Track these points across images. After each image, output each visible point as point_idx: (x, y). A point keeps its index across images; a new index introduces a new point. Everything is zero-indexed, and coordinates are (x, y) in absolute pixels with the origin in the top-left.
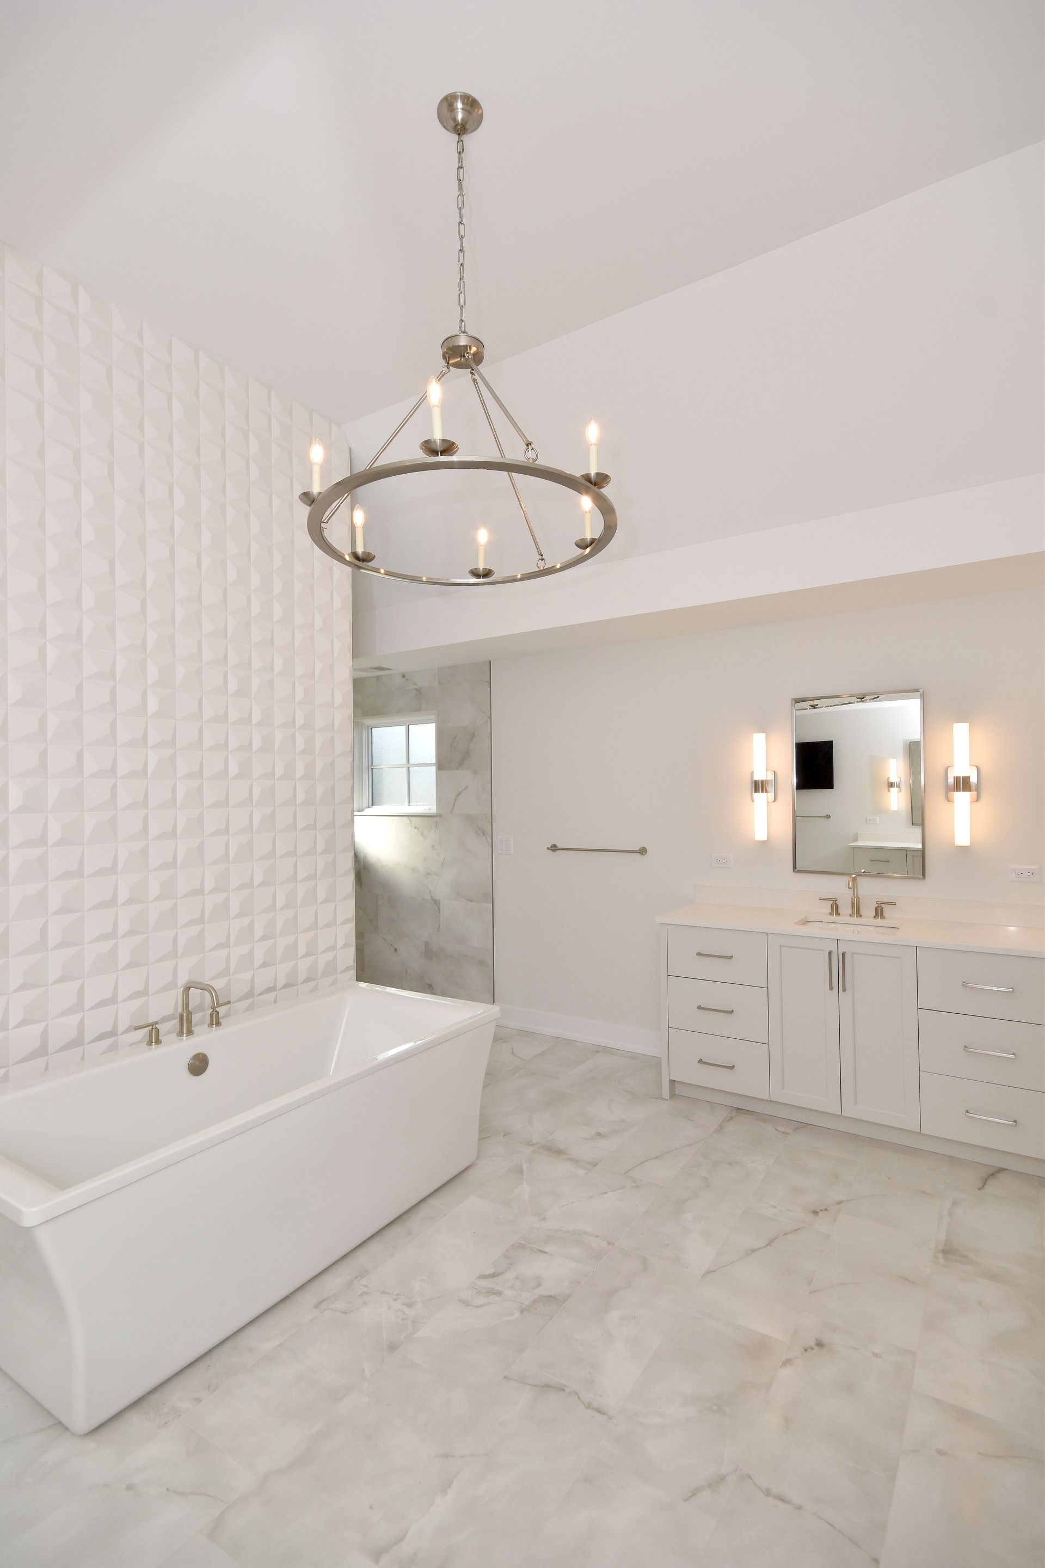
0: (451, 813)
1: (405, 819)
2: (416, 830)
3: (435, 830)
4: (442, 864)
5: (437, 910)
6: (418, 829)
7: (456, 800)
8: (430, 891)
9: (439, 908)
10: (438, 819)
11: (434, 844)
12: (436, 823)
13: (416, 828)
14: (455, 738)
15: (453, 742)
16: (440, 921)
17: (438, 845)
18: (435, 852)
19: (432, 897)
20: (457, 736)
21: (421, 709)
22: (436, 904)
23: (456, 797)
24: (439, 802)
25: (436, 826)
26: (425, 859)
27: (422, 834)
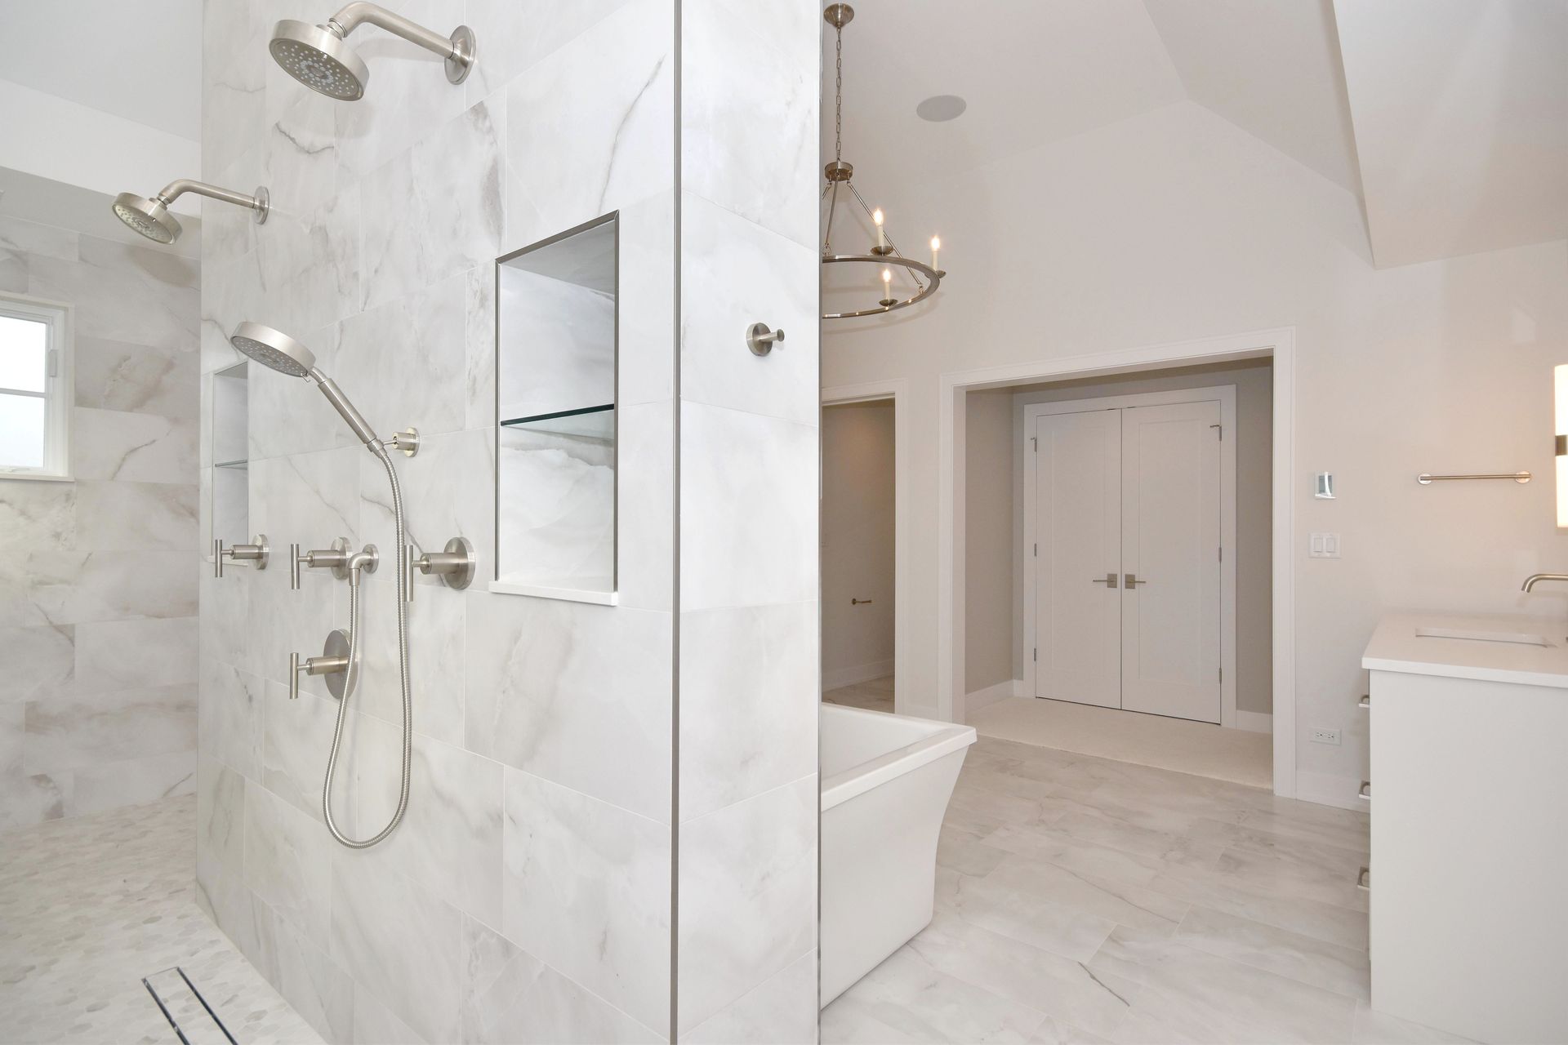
0: (113, 479)
2: (6, 505)
3: (64, 508)
4: (83, 565)
5: (66, 642)
7: (124, 459)
8: (42, 615)
9: (71, 641)
10: (74, 488)
11: (58, 530)
12: (68, 495)
15: (120, 366)
16: (74, 660)
17: (73, 531)
18: (63, 544)
19: (51, 623)
20: (130, 358)
21: (24, 291)
22: (62, 632)
23: (126, 455)
24: (76, 458)
25: (67, 500)
26: (31, 557)
27: (23, 513)
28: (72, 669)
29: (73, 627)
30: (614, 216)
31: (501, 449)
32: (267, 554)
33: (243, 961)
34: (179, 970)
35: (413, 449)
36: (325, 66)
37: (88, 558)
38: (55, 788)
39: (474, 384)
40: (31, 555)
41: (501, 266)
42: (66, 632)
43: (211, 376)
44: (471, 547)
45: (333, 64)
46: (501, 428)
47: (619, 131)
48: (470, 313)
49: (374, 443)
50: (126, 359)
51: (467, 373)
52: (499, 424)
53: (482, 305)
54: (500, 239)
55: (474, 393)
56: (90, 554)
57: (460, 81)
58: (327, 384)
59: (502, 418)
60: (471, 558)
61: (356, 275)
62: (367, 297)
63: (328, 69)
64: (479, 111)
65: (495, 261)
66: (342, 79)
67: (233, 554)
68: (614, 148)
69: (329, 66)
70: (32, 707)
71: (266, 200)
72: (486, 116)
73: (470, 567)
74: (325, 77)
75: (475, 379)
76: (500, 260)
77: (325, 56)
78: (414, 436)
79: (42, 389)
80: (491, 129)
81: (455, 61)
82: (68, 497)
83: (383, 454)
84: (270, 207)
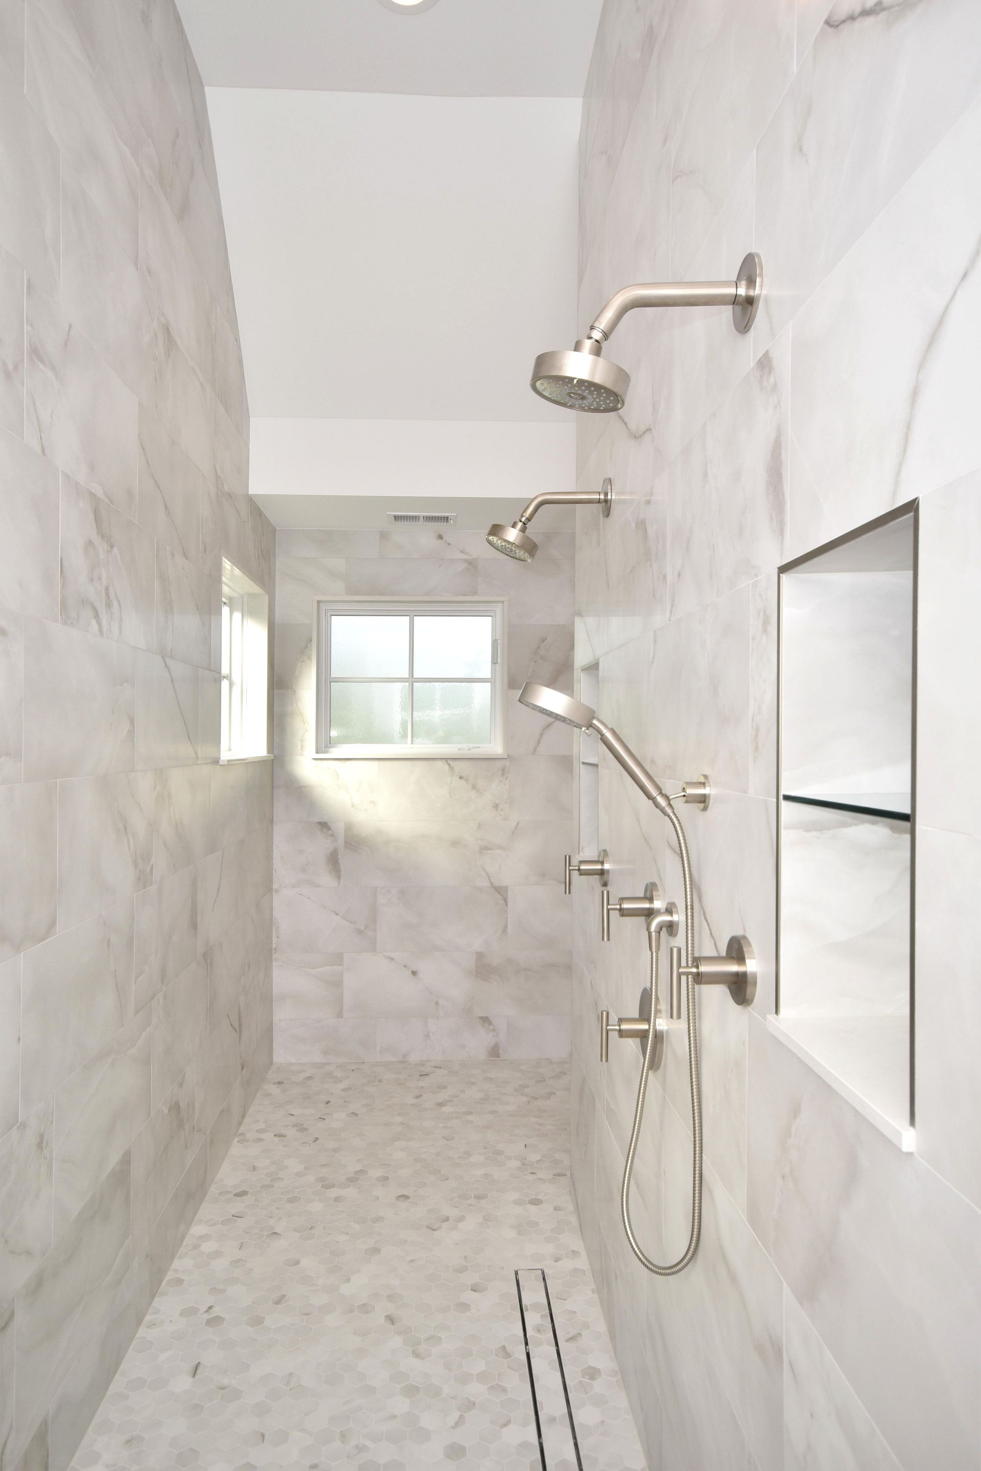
0: (534, 753)
1: (439, 764)
2: (462, 781)
3: (501, 781)
4: (513, 833)
5: (502, 902)
6: (466, 780)
7: (541, 735)
8: (487, 874)
9: (506, 900)
10: (507, 763)
11: (497, 802)
12: (503, 770)
13: (461, 778)
14: (543, 641)
15: (539, 647)
16: (507, 918)
17: (506, 803)
18: (500, 814)
19: (492, 884)
20: (546, 639)
21: (475, 593)
22: (499, 893)
23: (543, 730)
24: (509, 738)
25: (503, 775)
26: (479, 826)
27: (474, 787)
28: (506, 926)
29: (506, 888)
30: (912, 507)
31: (783, 833)
32: (608, 871)
33: (593, 1292)
34: (543, 1273)
35: (704, 802)
36: (580, 389)
37: (516, 826)
38: (494, 1030)
39: (756, 736)
40: (479, 823)
41: (784, 577)
42: (501, 892)
43: (580, 670)
44: (752, 952)
45: (586, 384)
46: (784, 804)
47: (921, 366)
48: (753, 639)
49: (660, 799)
50: (544, 640)
51: (750, 720)
52: (781, 797)
53: (765, 630)
54: (782, 540)
55: (757, 749)
56: (518, 823)
57: (747, 328)
58: (608, 735)
59: (784, 791)
60: (751, 966)
61: (665, 576)
62: (673, 605)
63: (584, 391)
64: (765, 364)
65: (776, 570)
66: (599, 395)
67: (579, 870)
68: (915, 394)
69: (583, 388)
70: (480, 956)
71: (609, 491)
72: (771, 370)
73: (749, 979)
74: (583, 398)
75: (757, 730)
76: (783, 569)
77: (575, 381)
78: (703, 784)
79: (487, 674)
80: (775, 388)
81: (741, 304)
82: (504, 771)
83: (669, 811)
84: (613, 497)
